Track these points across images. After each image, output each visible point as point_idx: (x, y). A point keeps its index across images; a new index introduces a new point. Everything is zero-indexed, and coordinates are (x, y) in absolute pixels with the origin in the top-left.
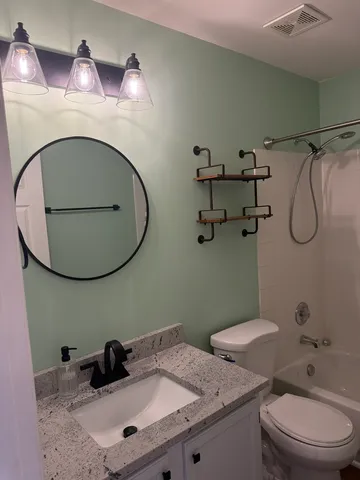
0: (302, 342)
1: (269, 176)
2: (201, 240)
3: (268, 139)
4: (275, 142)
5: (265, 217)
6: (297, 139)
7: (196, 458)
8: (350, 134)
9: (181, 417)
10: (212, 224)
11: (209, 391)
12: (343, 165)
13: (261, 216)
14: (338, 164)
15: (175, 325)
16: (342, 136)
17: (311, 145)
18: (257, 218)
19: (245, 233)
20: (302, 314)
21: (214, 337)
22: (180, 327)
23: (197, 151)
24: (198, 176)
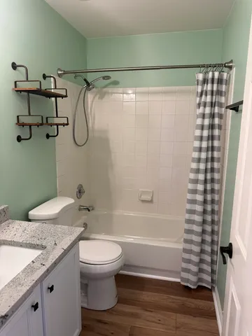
0: (80, 210)
1: (66, 96)
2: (19, 139)
3: (59, 69)
4: (65, 73)
5: (64, 125)
6: (76, 73)
7: (51, 289)
8: (108, 78)
9: (37, 265)
10: (30, 126)
11: (49, 244)
12: (102, 97)
13: (61, 124)
14: (98, 96)
15: (3, 207)
16: (104, 78)
17: (85, 80)
18: (57, 125)
19: (48, 136)
20: (80, 192)
21: (30, 213)
22: (7, 208)
23: (14, 66)
24: (16, 86)
